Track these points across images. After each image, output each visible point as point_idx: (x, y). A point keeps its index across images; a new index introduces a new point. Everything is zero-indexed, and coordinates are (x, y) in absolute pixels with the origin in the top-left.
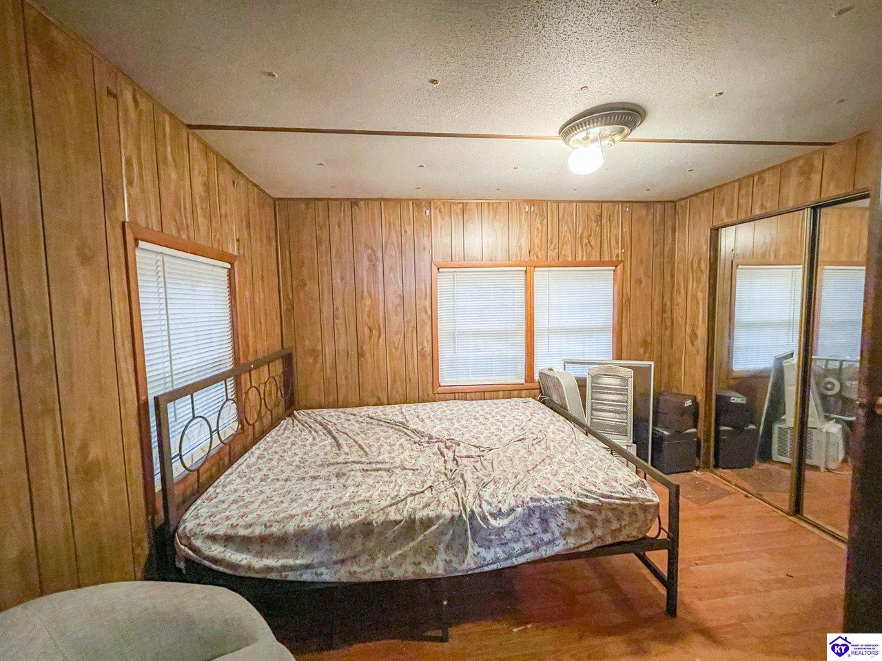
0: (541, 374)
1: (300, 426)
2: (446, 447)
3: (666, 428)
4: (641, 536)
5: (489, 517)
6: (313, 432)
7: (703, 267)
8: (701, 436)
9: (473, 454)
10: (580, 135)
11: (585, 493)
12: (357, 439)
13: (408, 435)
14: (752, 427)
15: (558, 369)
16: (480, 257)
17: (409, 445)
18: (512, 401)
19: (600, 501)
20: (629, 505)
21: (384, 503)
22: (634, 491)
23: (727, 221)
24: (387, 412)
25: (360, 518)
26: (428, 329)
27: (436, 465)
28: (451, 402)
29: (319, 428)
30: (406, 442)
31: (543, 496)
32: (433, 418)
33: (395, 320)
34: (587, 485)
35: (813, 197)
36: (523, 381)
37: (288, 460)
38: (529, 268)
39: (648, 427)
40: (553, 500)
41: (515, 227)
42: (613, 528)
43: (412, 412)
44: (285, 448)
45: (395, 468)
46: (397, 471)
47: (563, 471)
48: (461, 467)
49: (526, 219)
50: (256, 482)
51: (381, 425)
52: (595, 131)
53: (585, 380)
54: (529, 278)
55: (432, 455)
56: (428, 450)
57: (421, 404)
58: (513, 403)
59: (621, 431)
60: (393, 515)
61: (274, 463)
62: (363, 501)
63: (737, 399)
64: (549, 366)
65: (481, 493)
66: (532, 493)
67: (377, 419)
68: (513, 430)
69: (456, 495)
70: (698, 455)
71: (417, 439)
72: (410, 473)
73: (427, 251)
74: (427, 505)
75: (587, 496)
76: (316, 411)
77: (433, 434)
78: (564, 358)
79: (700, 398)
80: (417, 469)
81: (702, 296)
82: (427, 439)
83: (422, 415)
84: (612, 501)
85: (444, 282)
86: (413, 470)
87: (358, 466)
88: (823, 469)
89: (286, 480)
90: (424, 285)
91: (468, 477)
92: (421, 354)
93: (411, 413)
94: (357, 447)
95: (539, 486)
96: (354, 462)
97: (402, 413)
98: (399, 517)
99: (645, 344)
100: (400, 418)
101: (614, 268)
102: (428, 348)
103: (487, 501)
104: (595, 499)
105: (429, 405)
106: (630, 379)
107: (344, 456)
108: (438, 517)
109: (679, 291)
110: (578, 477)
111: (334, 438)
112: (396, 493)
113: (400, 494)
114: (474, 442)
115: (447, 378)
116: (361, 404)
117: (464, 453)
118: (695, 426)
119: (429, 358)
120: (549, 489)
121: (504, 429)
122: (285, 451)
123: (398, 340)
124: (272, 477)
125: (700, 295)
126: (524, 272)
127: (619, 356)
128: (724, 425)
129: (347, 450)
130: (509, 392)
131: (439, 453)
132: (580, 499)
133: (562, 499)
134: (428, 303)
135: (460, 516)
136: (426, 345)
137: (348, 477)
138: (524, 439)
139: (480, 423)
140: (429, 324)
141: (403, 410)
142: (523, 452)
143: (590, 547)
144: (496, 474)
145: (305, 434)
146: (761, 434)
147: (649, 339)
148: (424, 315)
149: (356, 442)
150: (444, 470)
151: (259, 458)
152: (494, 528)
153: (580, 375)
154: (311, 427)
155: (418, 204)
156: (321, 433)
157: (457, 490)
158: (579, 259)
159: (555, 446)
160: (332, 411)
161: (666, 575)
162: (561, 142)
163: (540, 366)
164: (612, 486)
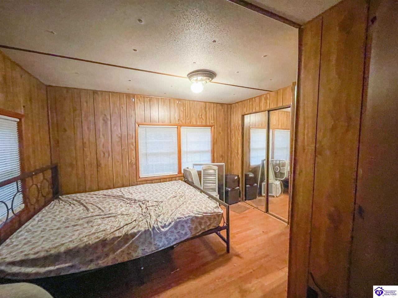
0: (184, 170)
1: (64, 203)
2: (143, 204)
3: (229, 188)
4: (217, 226)
5: (161, 228)
6: (72, 205)
7: (240, 129)
8: (241, 189)
9: (155, 205)
10: (195, 78)
11: (197, 213)
12: (97, 205)
13: (125, 201)
14: (256, 185)
15: (191, 167)
16: (158, 121)
17: (125, 205)
18: (172, 182)
19: (203, 215)
20: (213, 215)
21: (112, 230)
22: (215, 210)
23: (246, 113)
24: (113, 192)
25: (101, 238)
26: (134, 152)
27: (138, 211)
28: (145, 185)
29: (75, 202)
30: (123, 204)
31: (182, 216)
32: (136, 192)
33: (117, 149)
34: (199, 210)
35: (268, 108)
36: (177, 174)
37: (58, 220)
38: (179, 126)
39: (223, 188)
40: (186, 217)
41: (172, 109)
42: (208, 224)
43: (127, 191)
44: (56, 214)
45: (118, 215)
46: (119, 216)
47: (190, 206)
48: (149, 211)
49: (177, 106)
50: (39, 233)
51: (110, 198)
52: (200, 78)
53: (201, 172)
54: (179, 130)
55: (136, 208)
56: (134, 206)
57: (131, 187)
58: (173, 183)
59: (214, 190)
60: (117, 234)
61: (49, 222)
62: (102, 231)
63: (251, 175)
64: (187, 167)
65: (157, 219)
66: (178, 215)
67: (108, 196)
68: (172, 193)
69: (147, 222)
70: (240, 197)
71: (129, 202)
72: (125, 216)
73: (133, 117)
74: (134, 228)
75: (198, 214)
76: (73, 195)
77: (137, 199)
78: (193, 163)
79: (240, 176)
80: (129, 214)
81: (240, 138)
82: (134, 201)
83: (131, 191)
84: (207, 214)
85: (141, 131)
86: (127, 215)
87: (98, 217)
88: (275, 197)
89: (57, 229)
90: (132, 132)
91: (152, 214)
92: (131, 164)
93: (125, 191)
94: (98, 209)
95: (181, 213)
96: (97, 215)
97: (121, 191)
98: (120, 235)
99: (222, 156)
100: (120, 194)
101: (211, 128)
102: (134, 161)
103: (160, 222)
104: (201, 214)
105: (135, 187)
106: (216, 170)
107: (91, 214)
108: (139, 232)
109: (233, 137)
110: (195, 207)
111: (85, 206)
112: (119, 225)
113: (121, 225)
114: (155, 200)
115: (143, 174)
116: (99, 189)
117: (151, 205)
118: (239, 186)
119: (134, 166)
120: (185, 213)
121: (168, 194)
122: (55, 216)
123: (118, 158)
124: (48, 229)
125: (239, 138)
126: (176, 128)
127: (213, 161)
128: (248, 185)
129: (92, 211)
130: (171, 179)
131: (139, 206)
132: (196, 215)
133: (189, 216)
134: (134, 141)
135: (149, 230)
136: (133, 159)
137: (94, 222)
138: (176, 196)
139: (158, 192)
140: (135, 150)
141: (122, 190)
142: (175, 201)
143: (200, 233)
144: (164, 211)
145: (67, 206)
146: (258, 187)
147: (223, 155)
148: (131, 146)
149: (97, 207)
150: (141, 212)
151: (38, 221)
152: (163, 232)
153: (199, 170)
154: (70, 203)
155: (129, 96)
156: (77, 205)
157: (147, 220)
158: (198, 124)
159: (188, 197)
160: (83, 194)
161: (226, 238)
162: (188, 79)
163: (184, 167)
164: (207, 209)
